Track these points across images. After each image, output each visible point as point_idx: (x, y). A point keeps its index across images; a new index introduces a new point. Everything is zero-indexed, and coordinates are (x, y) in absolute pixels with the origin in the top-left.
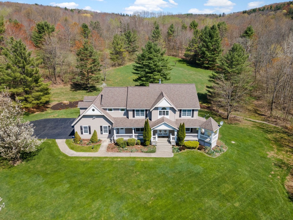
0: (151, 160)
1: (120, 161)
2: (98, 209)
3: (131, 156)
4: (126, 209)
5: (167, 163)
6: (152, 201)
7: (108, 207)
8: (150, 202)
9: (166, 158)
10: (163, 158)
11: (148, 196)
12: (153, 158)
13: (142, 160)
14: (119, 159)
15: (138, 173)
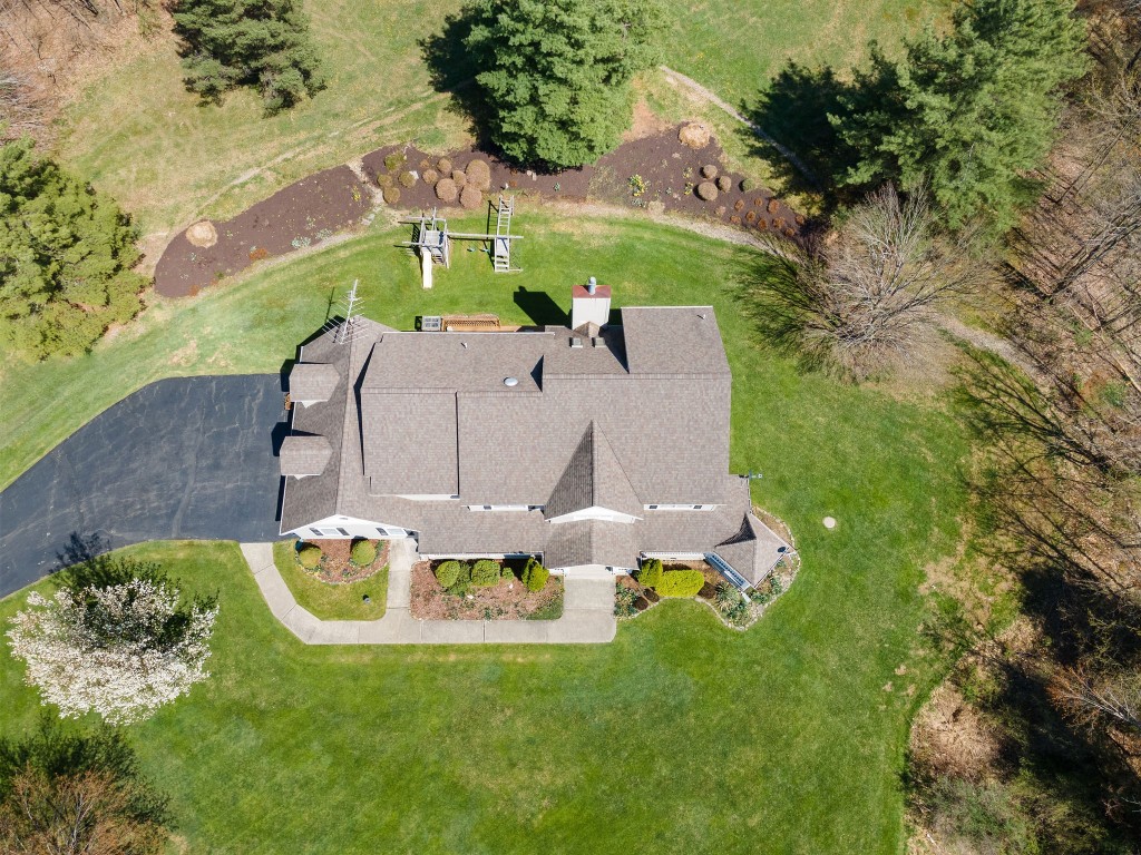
0: (547, 657)
1: (455, 665)
2: (415, 840)
3: (486, 642)
4: (482, 839)
5: (593, 668)
6: (545, 812)
7: (439, 831)
8: (541, 817)
9: (591, 647)
10: (581, 648)
11: (536, 795)
12: (553, 646)
13: (520, 660)
14: (452, 658)
15: (508, 712)
